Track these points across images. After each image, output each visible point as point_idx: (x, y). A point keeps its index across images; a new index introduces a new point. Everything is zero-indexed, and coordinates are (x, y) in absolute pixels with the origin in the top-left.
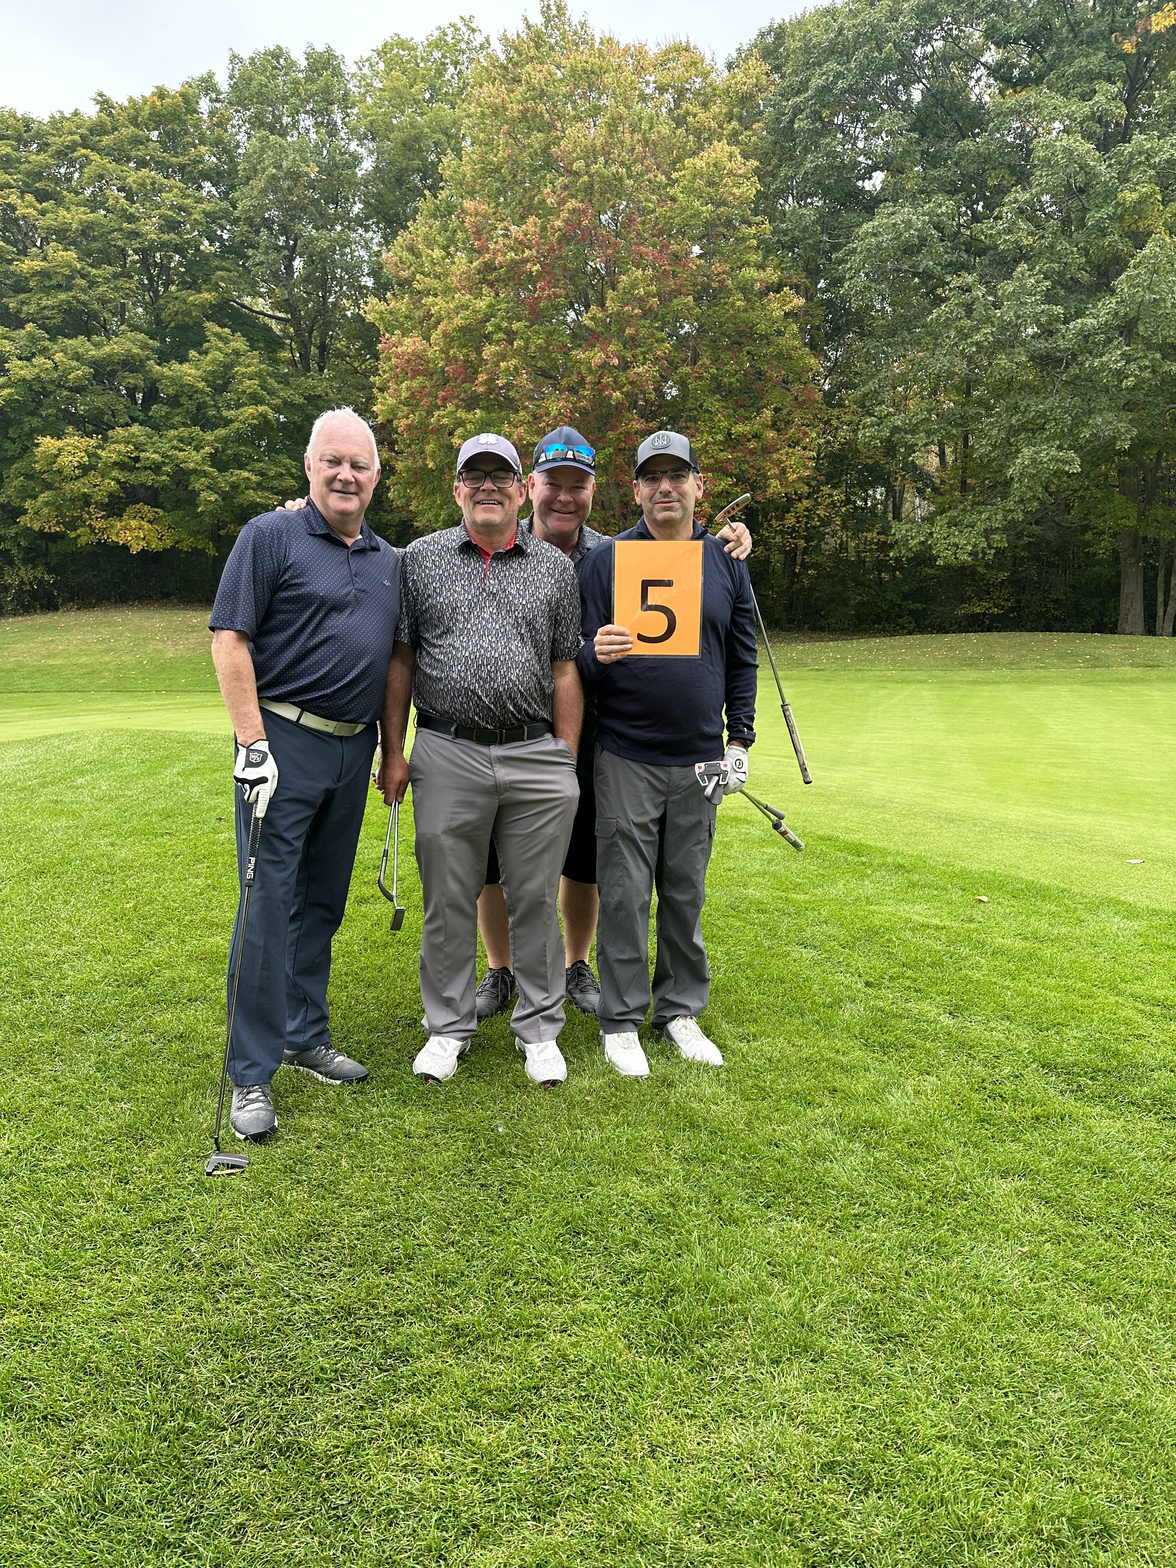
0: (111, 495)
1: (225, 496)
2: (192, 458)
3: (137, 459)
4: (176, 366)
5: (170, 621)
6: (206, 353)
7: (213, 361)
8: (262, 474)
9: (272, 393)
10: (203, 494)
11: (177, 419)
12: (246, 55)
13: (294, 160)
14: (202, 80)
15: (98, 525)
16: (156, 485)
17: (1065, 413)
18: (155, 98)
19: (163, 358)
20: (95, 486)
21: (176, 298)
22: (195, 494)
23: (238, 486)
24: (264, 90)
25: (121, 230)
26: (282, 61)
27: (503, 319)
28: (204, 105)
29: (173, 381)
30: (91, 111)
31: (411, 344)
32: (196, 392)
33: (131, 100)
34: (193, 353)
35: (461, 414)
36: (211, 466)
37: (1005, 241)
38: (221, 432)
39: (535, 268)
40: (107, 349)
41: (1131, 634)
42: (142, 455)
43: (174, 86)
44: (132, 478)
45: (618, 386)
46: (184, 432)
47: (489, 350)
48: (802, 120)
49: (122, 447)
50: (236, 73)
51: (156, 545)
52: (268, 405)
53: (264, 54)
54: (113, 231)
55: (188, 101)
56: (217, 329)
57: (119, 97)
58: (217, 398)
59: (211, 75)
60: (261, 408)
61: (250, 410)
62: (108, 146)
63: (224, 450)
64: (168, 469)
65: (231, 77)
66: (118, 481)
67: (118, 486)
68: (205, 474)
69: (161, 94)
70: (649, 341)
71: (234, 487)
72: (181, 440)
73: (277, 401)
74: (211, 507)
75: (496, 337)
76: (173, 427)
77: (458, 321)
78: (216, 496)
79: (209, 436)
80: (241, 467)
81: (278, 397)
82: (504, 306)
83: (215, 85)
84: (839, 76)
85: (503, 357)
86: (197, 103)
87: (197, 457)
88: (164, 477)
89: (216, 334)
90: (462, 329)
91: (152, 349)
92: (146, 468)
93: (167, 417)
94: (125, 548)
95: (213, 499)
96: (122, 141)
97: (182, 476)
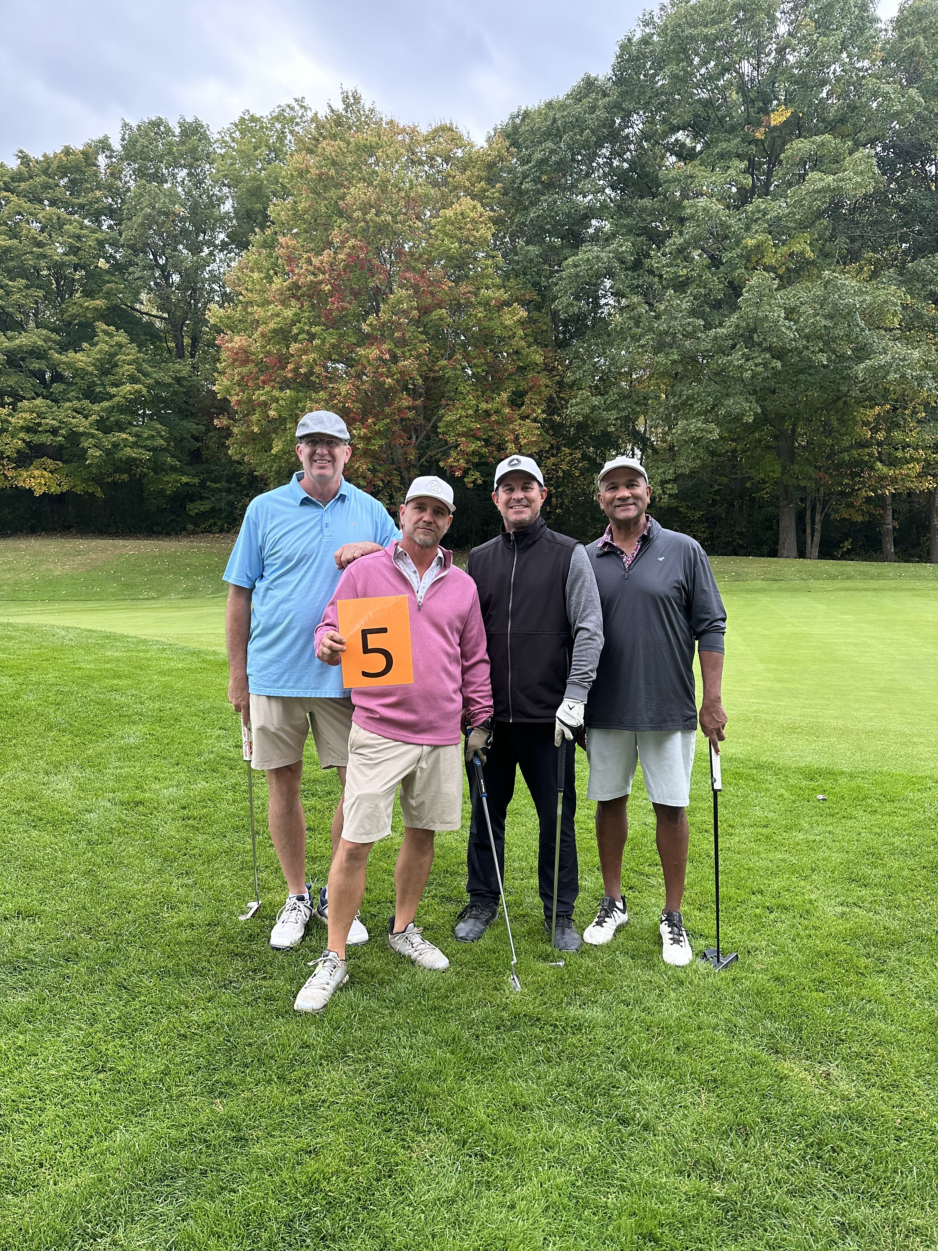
0: (18, 452)
1: (108, 452)
2: (82, 424)
3: (39, 425)
4: (71, 354)
5: (63, 547)
6: (95, 345)
7: (100, 351)
8: (137, 436)
9: (146, 375)
10: (90, 451)
11: (72, 394)
12: (134, 124)
13: (164, 203)
14: (100, 141)
15: (9, 474)
16: (54, 444)
17: (709, 395)
18: (62, 155)
19: (63, 348)
20: (6, 444)
21: (75, 303)
22: (85, 451)
23: (119, 445)
24: (146, 150)
25: (32, 252)
26: (162, 128)
27: (305, 324)
28: (102, 161)
29: (70, 365)
30: (13, 164)
31: (238, 341)
32: (86, 374)
33: (45, 156)
34: (85, 345)
35: (276, 393)
36: (98, 430)
37: (667, 272)
38: (106, 404)
39: (327, 288)
40: (17, 342)
41: (788, 557)
42: (43, 421)
43: (78, 146)
44: (36, 439)
45: (390, 375)
46: (76, 404)
47: (294, 347)
48: (528, 182)
49: (27, 415)
50: (127, 136)
51: (55, 490)
52: (143, 384)
53: (149, 123)
54: (26, 254)
55: (88, 157)
56: (105, 327)
57: (36, 154)
58: (103, 378)
59: (106, 138)
60: (136, 387)
61: (128, 387)
62: (24, 190)
63: (108, 418)
64: (63, 432)
65: (123, 139)
66: (24, 441)
67: (24, 445)
68: (93, 436)
69: (67, 151)
70: (414, 342)
71: (115, 445)
72: (75, 410)
73: (151, 381)
74: (96, 461)
75: (300, 337)
76: (69, 400)
77: (272, 325)
78: (101, 452)
79: (96, 407)
80: (122, 430)
81: (152, 378)
82: (307, 314)
83: (110, 145)
84: (553, 151)
85: (305, 352)
86: (96, 159)
87: (87, 423)
88: (60, 438)
89: (104, 331)
90: (274, 331)
91: (54, 342)
92: (47, 431)
93: (65, 392)
94: (30, 491)
95: (98, 454)
96: (36, 187)
97: (74, 437)
